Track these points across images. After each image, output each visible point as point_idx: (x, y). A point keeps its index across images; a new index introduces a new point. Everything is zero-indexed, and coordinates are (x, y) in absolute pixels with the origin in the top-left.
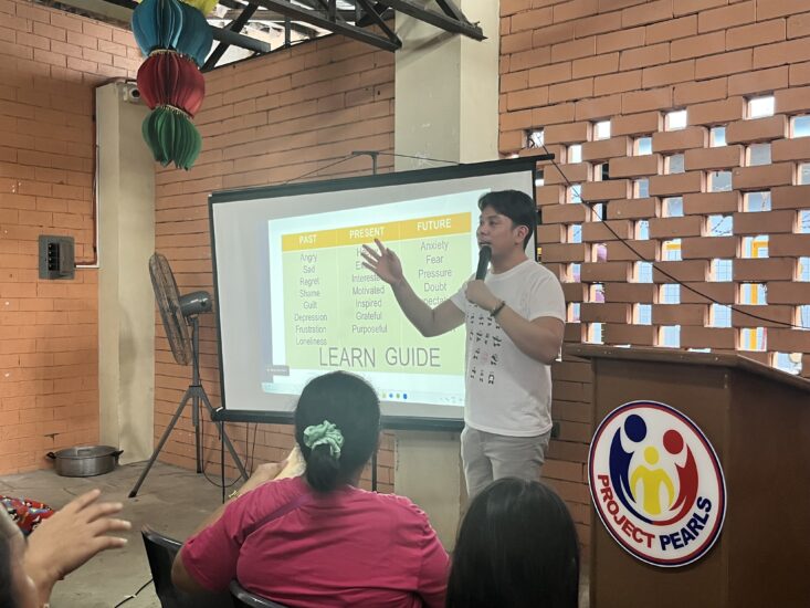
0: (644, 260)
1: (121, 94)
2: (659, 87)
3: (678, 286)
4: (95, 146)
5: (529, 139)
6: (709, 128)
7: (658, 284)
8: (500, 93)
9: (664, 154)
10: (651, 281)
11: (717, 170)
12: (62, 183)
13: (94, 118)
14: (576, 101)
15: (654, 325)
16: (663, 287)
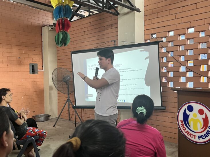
0: (183, 66)
1: (48, 29)
2: (186, 22)
3: (192, 72)
4: (42, 41)
5: (152, 36)
6: (200, 32)
7: (187, 72)
8: (144, 25)
9: (188, 39)
10: (185, 71)
11: (202, 43)
12: (34, 51)
13: (42, 35)
14: (164, 27)
15: (186, 82)
16: (188, 72)
